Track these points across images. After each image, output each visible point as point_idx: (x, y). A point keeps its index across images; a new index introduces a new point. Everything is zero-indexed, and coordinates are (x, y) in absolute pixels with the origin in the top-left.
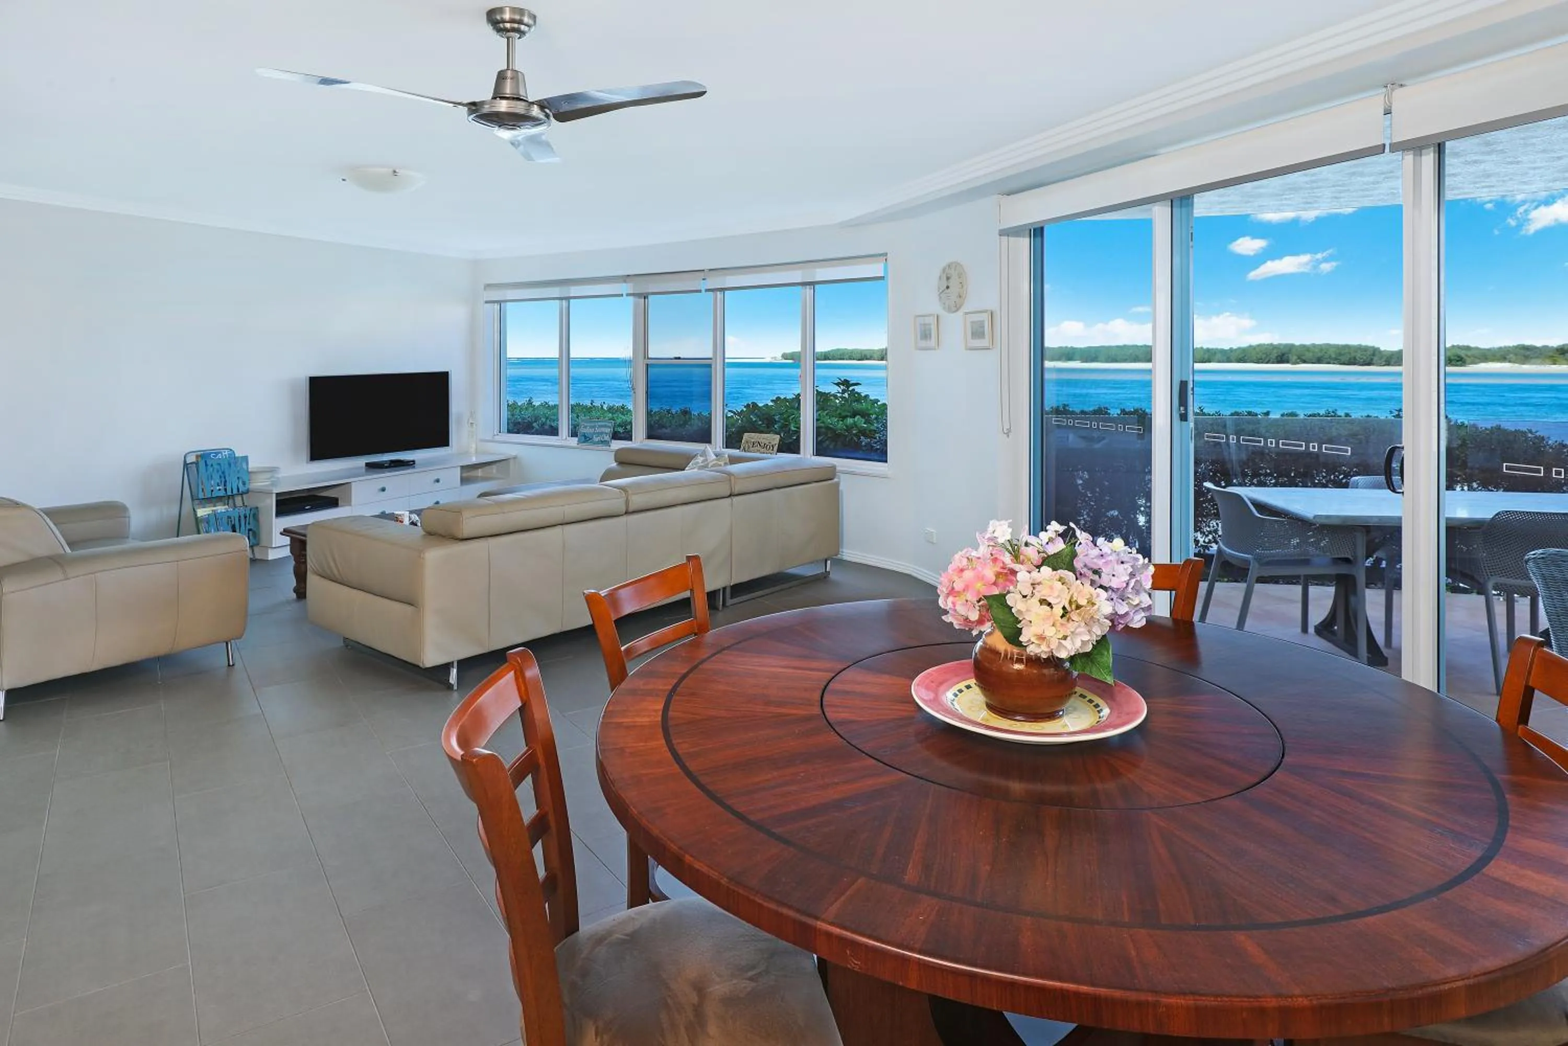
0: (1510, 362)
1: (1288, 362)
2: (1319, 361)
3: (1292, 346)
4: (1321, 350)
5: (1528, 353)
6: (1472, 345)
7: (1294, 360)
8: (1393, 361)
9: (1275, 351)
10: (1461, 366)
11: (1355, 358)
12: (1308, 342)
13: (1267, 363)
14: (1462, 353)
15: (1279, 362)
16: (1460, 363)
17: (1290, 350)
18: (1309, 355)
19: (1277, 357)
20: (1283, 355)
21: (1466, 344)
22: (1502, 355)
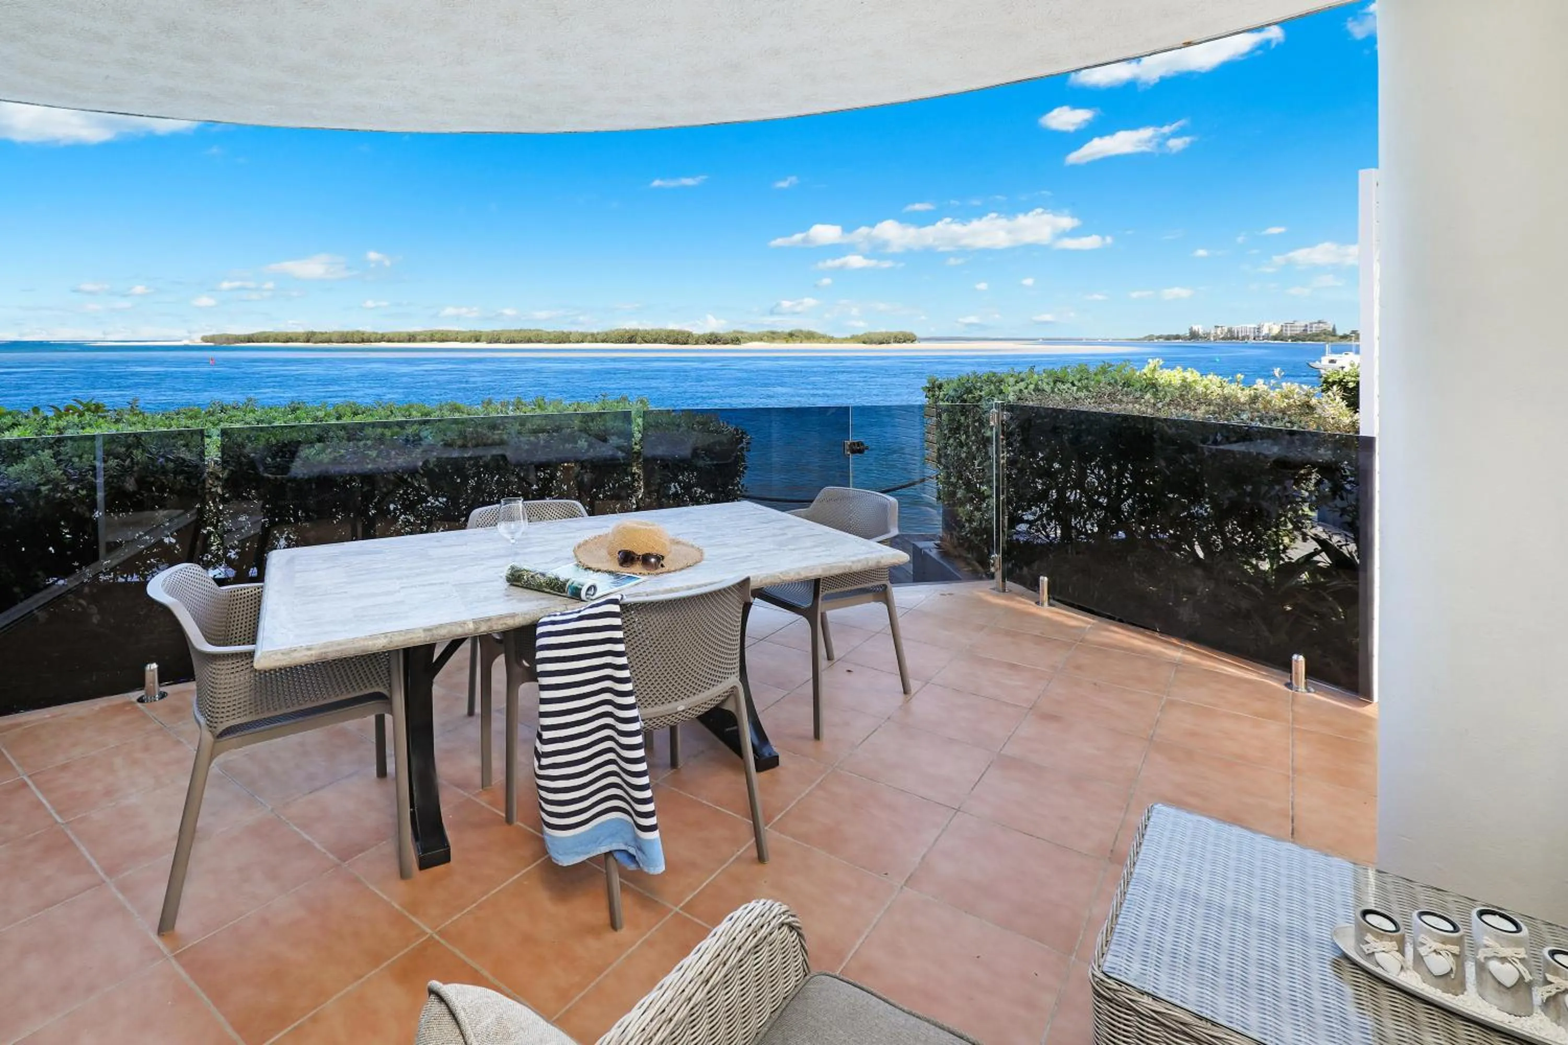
1: (635, 342)
2: (655, 341)
4: (657, 333)
8: (700, 342)
17: (637, 334)
18: (648, 337)
20: (633, 336)
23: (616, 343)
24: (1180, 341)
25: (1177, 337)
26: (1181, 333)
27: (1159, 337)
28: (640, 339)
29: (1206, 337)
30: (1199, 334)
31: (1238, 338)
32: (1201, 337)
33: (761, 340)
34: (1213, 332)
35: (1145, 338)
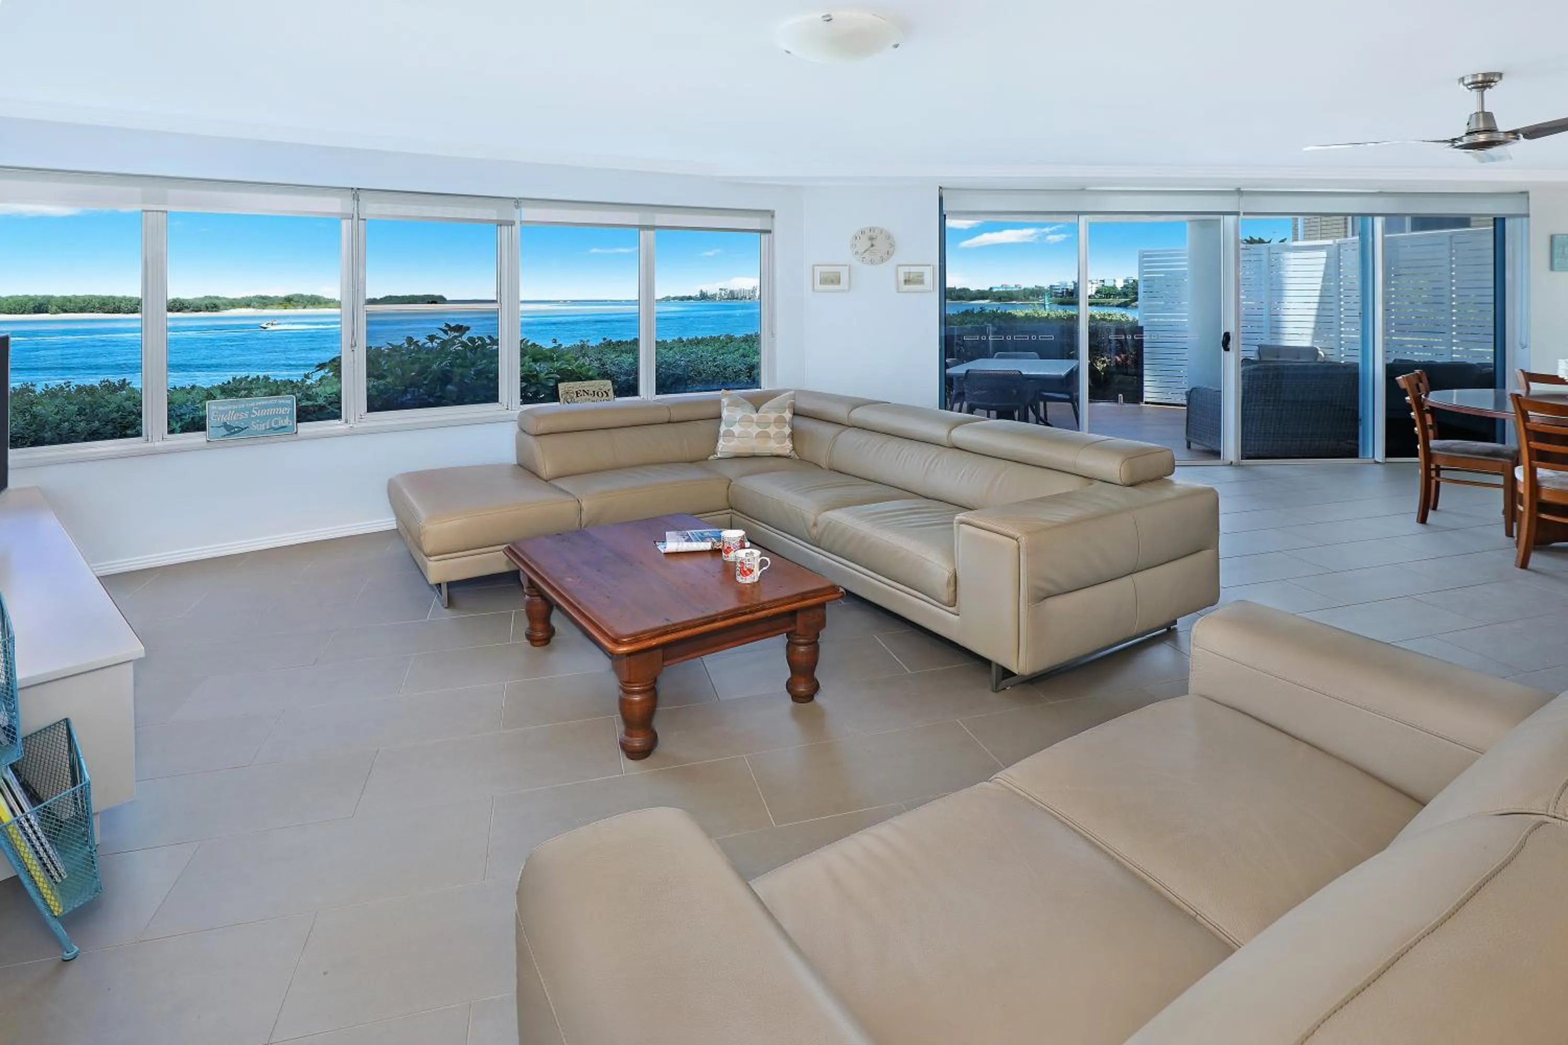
0: (254, 307)
1: (47, 312)
2: (82, 310)
3: (52, 297)
4: (84, 301)
5: (265, 301)
6: (221, 296)
7: (54, 310)
9: (31, 302)
10: (216, 311)
11: (119, 308)
12: (69, 294)
13: (23, 313)
14: (217, 302)
15: (35, 312)
16: (215, 309)
17: (49, 301)
18: (69, 306)
19: (34, 308)
20: (41, 305)
21: (216, 295)
22: (247, 303)
23: (11, 313)
24: (692, 301)
25: (690, 298)
26: (693, 295)
27: (674, 298)
28: (55, 308)
29: (713, 297)
30: (707, 296)
31: (737, 298)
32: (709, 298)
33: (248, 305)
34: (718, 294)
35: (663, 299)
